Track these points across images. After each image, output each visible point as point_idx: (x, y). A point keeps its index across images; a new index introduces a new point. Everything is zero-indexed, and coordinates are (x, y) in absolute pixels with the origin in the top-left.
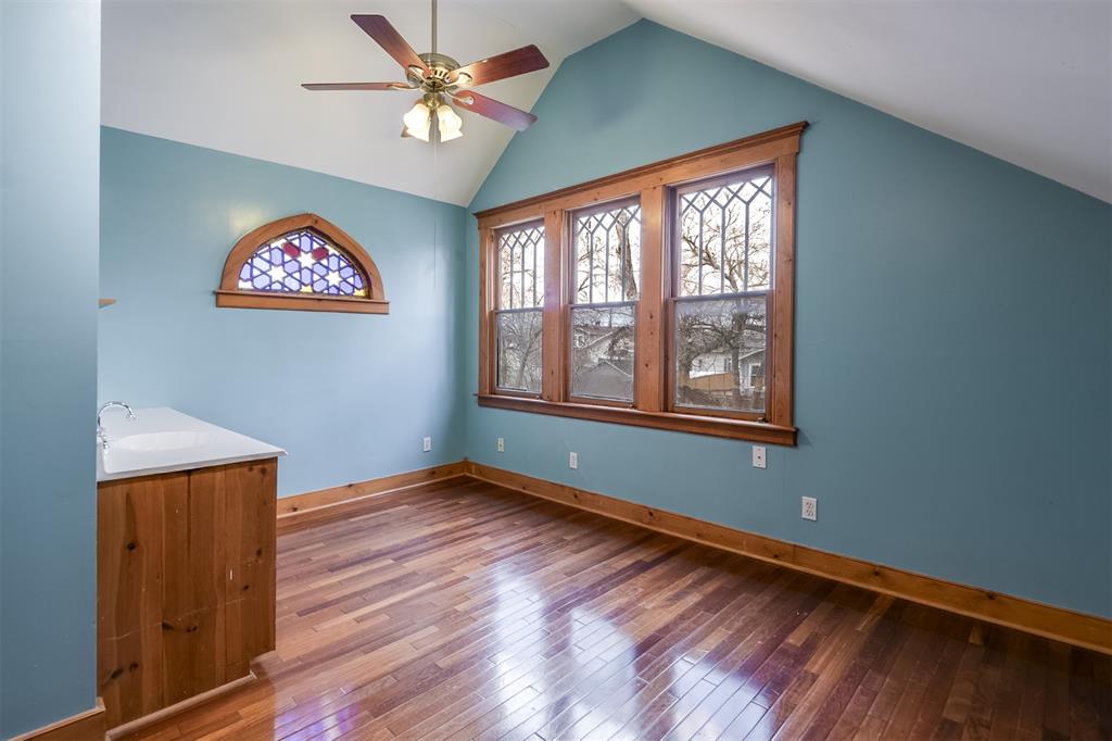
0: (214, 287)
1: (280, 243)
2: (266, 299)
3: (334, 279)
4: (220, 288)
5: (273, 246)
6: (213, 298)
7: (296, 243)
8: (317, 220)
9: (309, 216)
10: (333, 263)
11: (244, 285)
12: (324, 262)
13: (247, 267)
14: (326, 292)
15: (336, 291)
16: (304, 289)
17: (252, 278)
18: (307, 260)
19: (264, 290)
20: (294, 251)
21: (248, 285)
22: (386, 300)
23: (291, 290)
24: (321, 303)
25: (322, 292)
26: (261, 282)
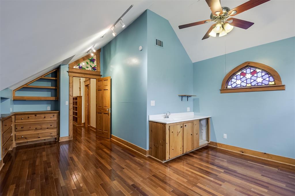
0: (220, 88)
1: (239, 73)
2: (236, 90)
3: (260, 80)
4: (221, 89)
5: (237, 75)
6: (220, 91)
7: (245, 72)
8: (249, 63)
9: (246, 63)
10: (259, 75)
11: (229, 87)
12: (256, 75)
13: (230, 82)
14: (256, 85)
15: (261, 84)
16: (248, 85)
17: (231, 85)
18: (248, 76)
19: (235, 87)
20: (244, 74)
21: (230, 87)
22: (283, 84)
23: (243, 86)
24: (251, 89)
25: (255, 85)
26: (234, 85)
